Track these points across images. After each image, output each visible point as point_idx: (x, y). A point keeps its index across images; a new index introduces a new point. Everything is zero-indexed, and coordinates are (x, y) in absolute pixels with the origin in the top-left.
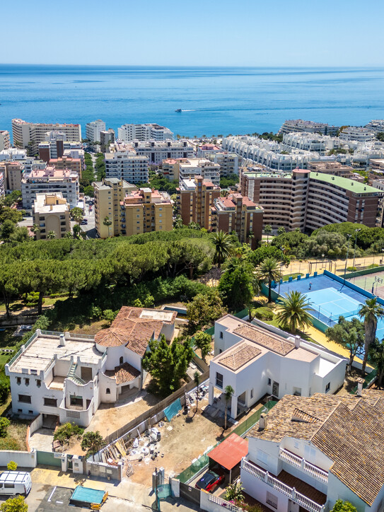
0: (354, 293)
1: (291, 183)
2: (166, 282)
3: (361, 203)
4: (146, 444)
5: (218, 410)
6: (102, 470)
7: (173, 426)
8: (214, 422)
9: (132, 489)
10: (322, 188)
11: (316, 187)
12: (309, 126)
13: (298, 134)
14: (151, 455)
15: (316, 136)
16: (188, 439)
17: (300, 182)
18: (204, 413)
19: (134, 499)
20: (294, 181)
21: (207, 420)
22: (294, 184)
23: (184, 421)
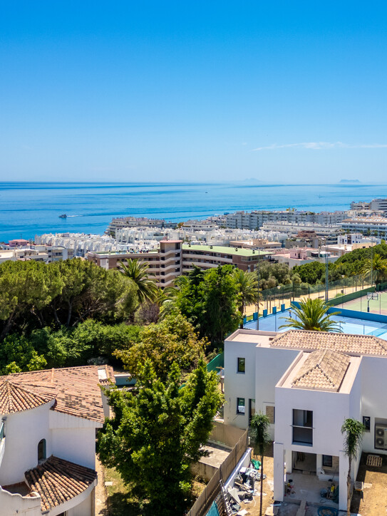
1: (157, 259)
2: (60, 333)
3: (252, 268)
5: (303, 505)
10: (199, 260)
11: (191, 259)
12: (142, 223)
13: (134, 229)
15: (156, 230)
17: (170, 256)
20: (162, 255)
22: (163, 259)
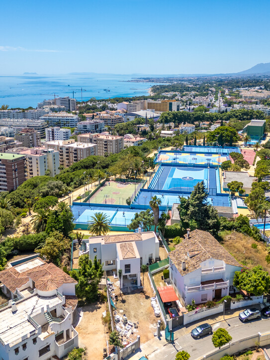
0: (99, 208)
3: (15, 166)
4: (123, 326)
5: (128, 288)
6: (129, 350)
7: (121, 309)
8: (135, 293)
9: (150, 346)
14: (133, 327)
16: (136, 308)
18: (124, 294)
19: (157, 348)
21: (130, 295)
23: (122, 304)
